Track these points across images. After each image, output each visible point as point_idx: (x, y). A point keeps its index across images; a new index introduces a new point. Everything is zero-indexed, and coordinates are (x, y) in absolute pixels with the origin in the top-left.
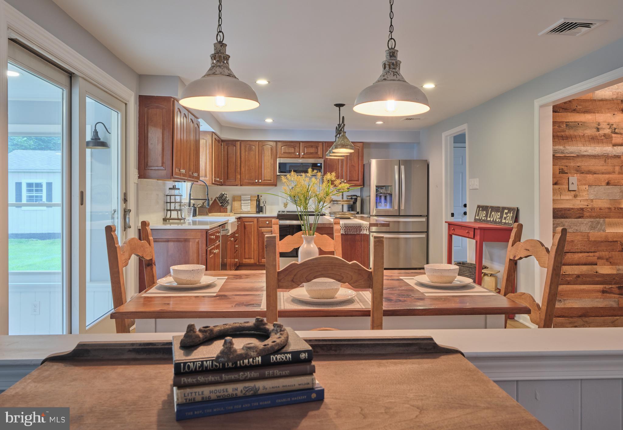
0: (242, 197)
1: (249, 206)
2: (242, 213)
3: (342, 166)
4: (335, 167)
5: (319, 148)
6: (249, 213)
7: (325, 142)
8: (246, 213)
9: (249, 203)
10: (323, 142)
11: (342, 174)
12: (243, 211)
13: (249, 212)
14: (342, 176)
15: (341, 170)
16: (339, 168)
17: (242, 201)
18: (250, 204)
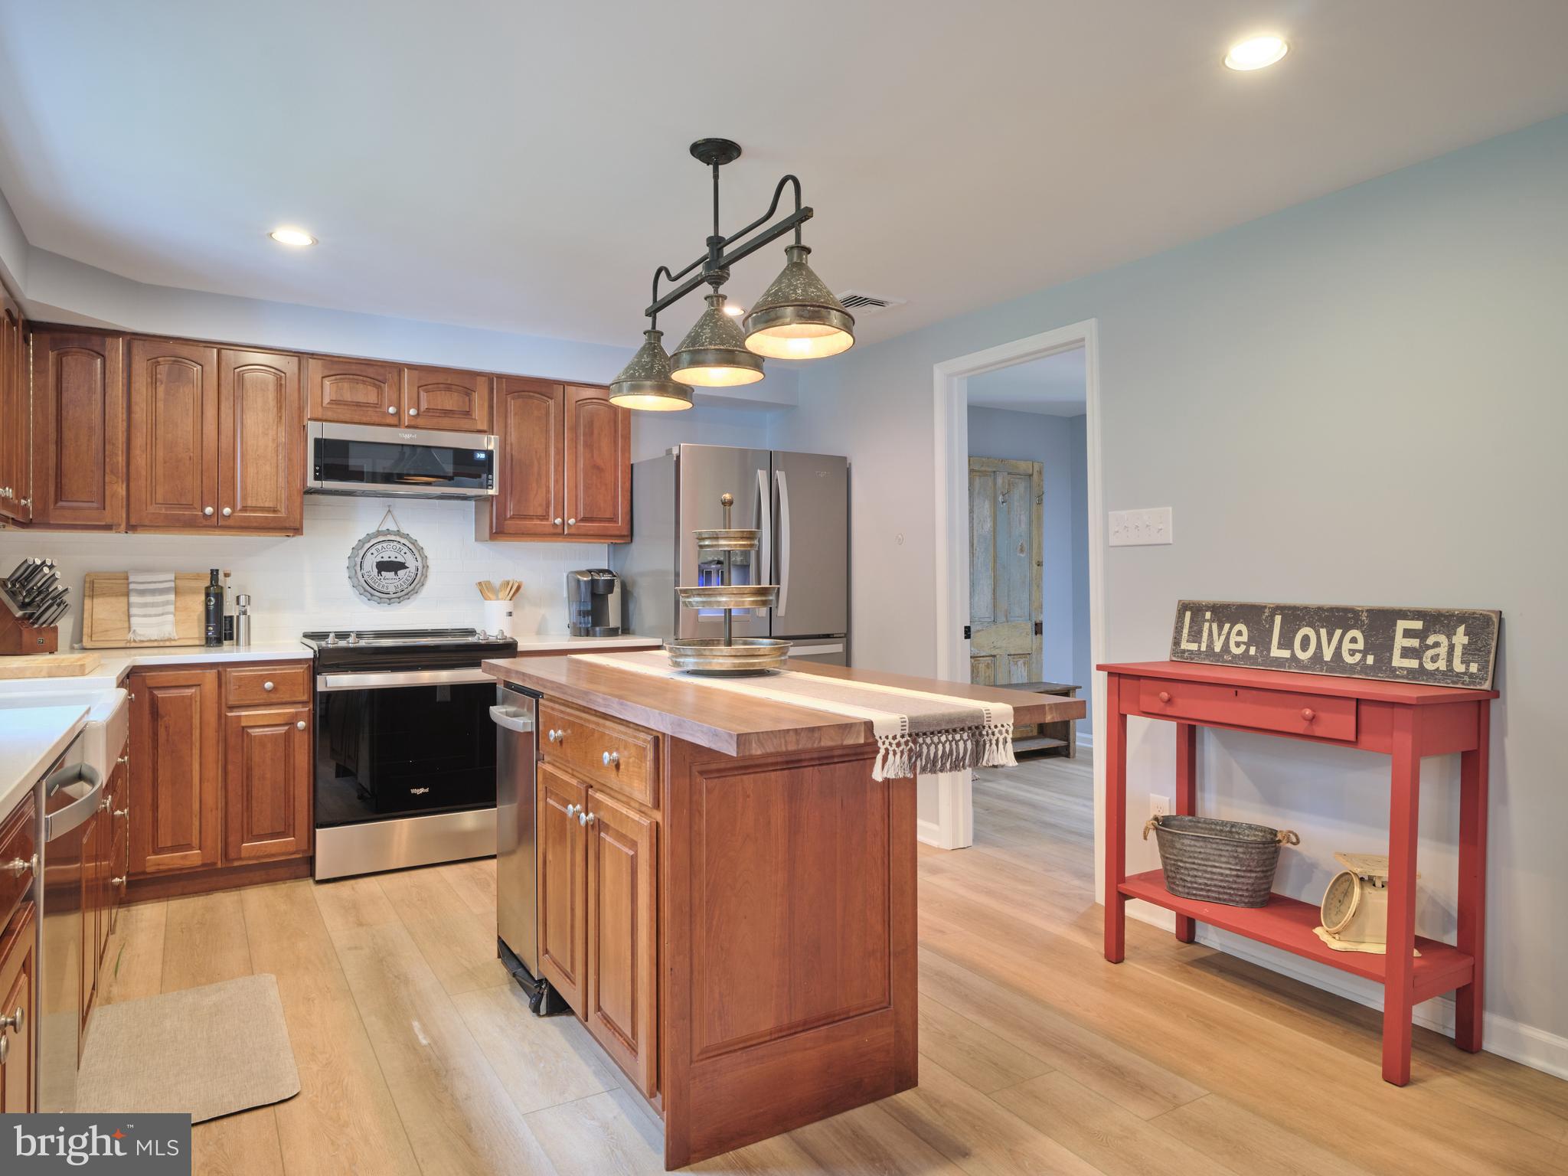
0: (131, 579)
1: (171, 617)
2: (133, 645)
3: (560, 469)
4: (536, 469)
5: (476, 396)
6: (168, 644)
7: (500, 377)
8: (155, 644)
9: (167, 603)
10: (490, 378)
11: (561, 495)
12: (138, 638)
13: (170, 640)
14: (561, 500)
15: (556, 481)
16: (548, 472)
17: (131, 594)
18: (171, 608)
